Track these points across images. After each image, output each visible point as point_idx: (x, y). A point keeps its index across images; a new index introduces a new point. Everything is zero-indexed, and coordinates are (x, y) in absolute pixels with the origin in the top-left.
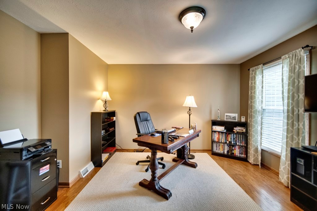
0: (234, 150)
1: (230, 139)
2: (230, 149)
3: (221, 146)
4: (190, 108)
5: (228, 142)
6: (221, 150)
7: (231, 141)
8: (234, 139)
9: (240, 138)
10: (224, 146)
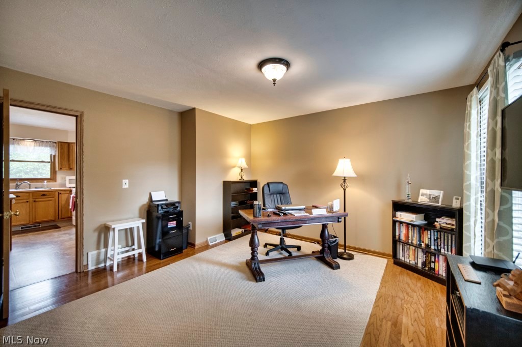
0: (434, 262)
1: (427, 239)
2: (428, 260)
3: (411, 251)
4: (345, 177)
5: (423, 245)
6: (410, 259)
7: (429, 244)
8: (435, 240)
9: (446, 240)
10: (416, 251)
